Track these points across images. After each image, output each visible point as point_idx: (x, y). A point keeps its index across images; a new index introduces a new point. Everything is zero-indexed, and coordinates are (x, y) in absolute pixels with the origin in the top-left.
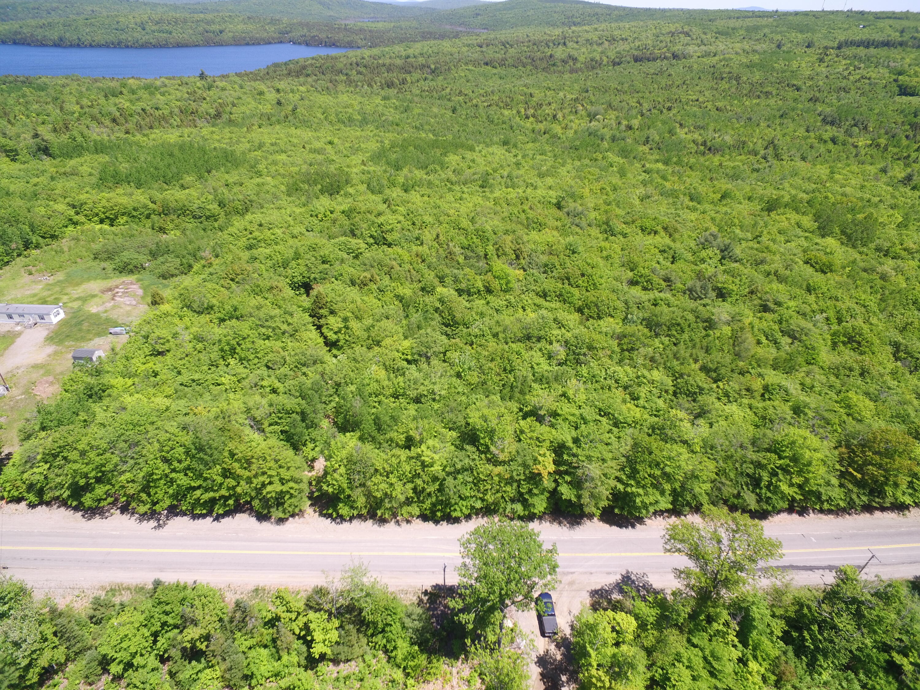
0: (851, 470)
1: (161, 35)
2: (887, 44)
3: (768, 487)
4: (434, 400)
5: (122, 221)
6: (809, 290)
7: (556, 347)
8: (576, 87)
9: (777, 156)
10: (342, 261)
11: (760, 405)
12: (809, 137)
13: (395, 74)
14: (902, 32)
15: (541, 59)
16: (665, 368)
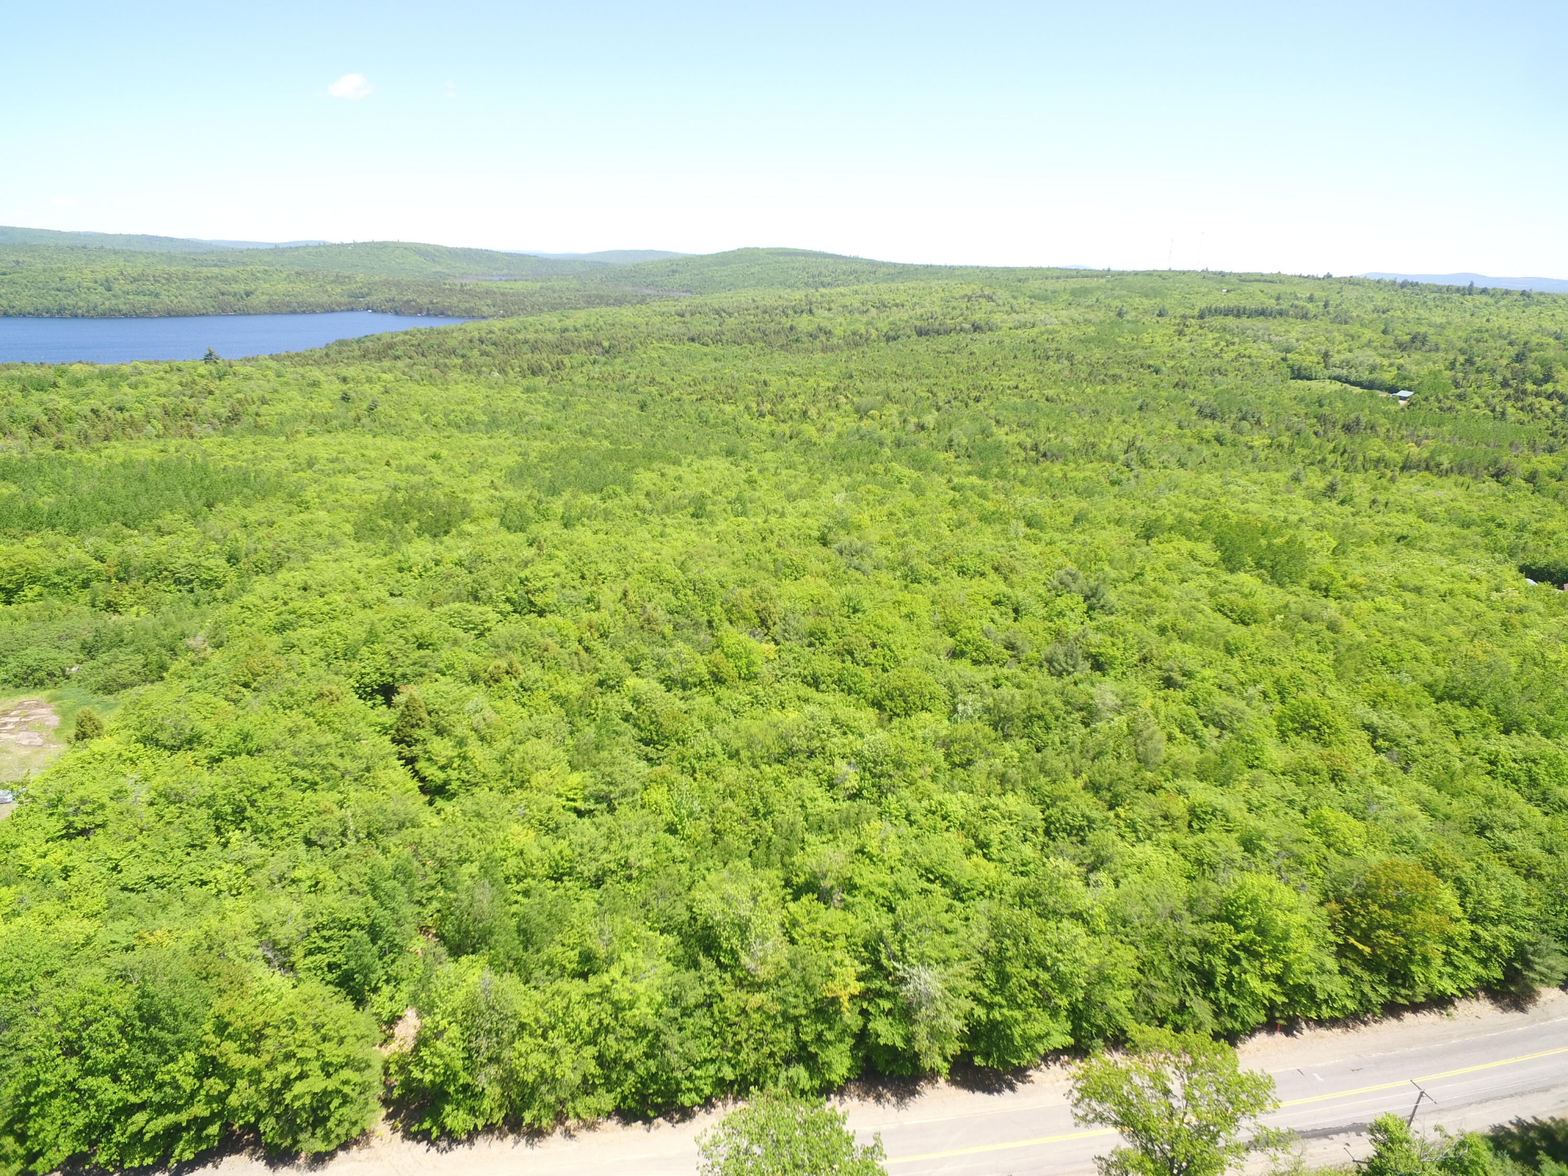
0: (1352, 940)
1: (141, 298)
2: (1262, 313)
3: (1227, 986)
4: (629, 878)
5: (30, 594)
6: (1229, 650)
7: (841, 766)
8: (834, 370)
9: (1143, 462)
10: (456, 642)
11: (1190, 841)
12: (1184, 436)
13: (544, 355)
14: (1278, 298)
15: (777, 333)
16: (1027, 790)
